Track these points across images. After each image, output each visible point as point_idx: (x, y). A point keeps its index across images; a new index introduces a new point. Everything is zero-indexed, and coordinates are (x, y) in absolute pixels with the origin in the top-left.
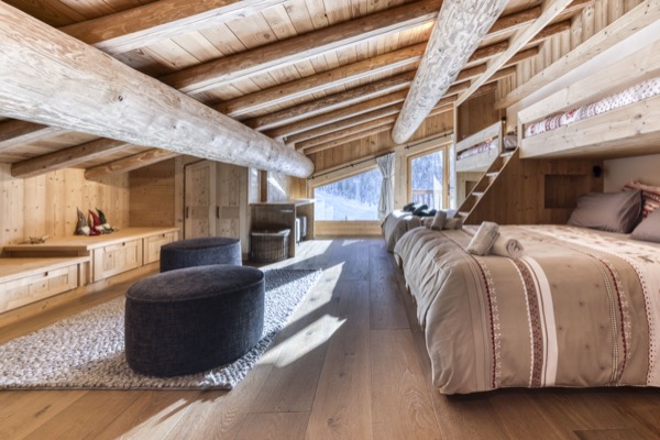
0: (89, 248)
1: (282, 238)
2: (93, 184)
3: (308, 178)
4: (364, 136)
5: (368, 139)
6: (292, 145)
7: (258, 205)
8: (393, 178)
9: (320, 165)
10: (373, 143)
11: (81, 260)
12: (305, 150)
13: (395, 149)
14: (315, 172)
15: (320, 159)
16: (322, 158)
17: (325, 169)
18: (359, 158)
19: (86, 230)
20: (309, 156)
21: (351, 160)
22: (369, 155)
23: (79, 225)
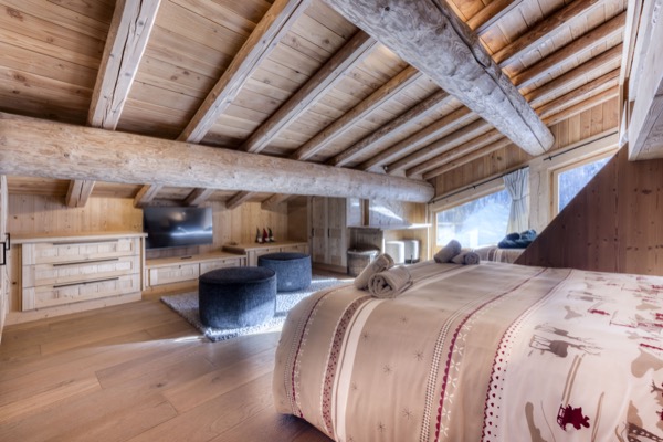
0: (246, 250)
1: (368, 257)
2: (266, 212)
3: (429, 203)
4: (487, 152)
5: (492, 156)
6: (399, 171)
7: (359, 229)
8: (527, 201)
9: (440, 189)
10: (499, 159)
11: (242, 257)
12: (424, 175)
13: (531, 162)
14: (435, 196)
15: (441, 183)
16: (442, 182)
17: (445, 192)
18: (483, 178)
19: (260, 240)
20: (429, 181)
21: (473, 181)
22: (495, 173)
23: (258, 237)
